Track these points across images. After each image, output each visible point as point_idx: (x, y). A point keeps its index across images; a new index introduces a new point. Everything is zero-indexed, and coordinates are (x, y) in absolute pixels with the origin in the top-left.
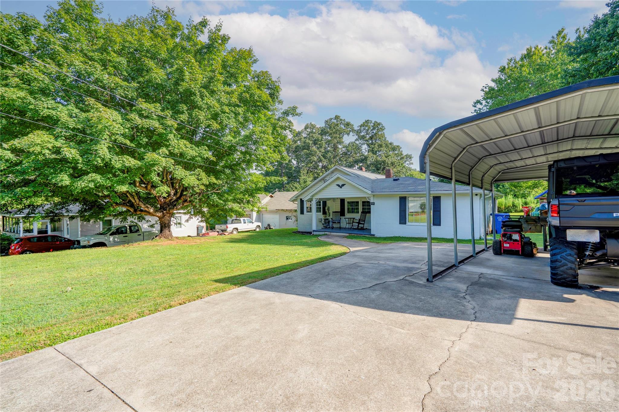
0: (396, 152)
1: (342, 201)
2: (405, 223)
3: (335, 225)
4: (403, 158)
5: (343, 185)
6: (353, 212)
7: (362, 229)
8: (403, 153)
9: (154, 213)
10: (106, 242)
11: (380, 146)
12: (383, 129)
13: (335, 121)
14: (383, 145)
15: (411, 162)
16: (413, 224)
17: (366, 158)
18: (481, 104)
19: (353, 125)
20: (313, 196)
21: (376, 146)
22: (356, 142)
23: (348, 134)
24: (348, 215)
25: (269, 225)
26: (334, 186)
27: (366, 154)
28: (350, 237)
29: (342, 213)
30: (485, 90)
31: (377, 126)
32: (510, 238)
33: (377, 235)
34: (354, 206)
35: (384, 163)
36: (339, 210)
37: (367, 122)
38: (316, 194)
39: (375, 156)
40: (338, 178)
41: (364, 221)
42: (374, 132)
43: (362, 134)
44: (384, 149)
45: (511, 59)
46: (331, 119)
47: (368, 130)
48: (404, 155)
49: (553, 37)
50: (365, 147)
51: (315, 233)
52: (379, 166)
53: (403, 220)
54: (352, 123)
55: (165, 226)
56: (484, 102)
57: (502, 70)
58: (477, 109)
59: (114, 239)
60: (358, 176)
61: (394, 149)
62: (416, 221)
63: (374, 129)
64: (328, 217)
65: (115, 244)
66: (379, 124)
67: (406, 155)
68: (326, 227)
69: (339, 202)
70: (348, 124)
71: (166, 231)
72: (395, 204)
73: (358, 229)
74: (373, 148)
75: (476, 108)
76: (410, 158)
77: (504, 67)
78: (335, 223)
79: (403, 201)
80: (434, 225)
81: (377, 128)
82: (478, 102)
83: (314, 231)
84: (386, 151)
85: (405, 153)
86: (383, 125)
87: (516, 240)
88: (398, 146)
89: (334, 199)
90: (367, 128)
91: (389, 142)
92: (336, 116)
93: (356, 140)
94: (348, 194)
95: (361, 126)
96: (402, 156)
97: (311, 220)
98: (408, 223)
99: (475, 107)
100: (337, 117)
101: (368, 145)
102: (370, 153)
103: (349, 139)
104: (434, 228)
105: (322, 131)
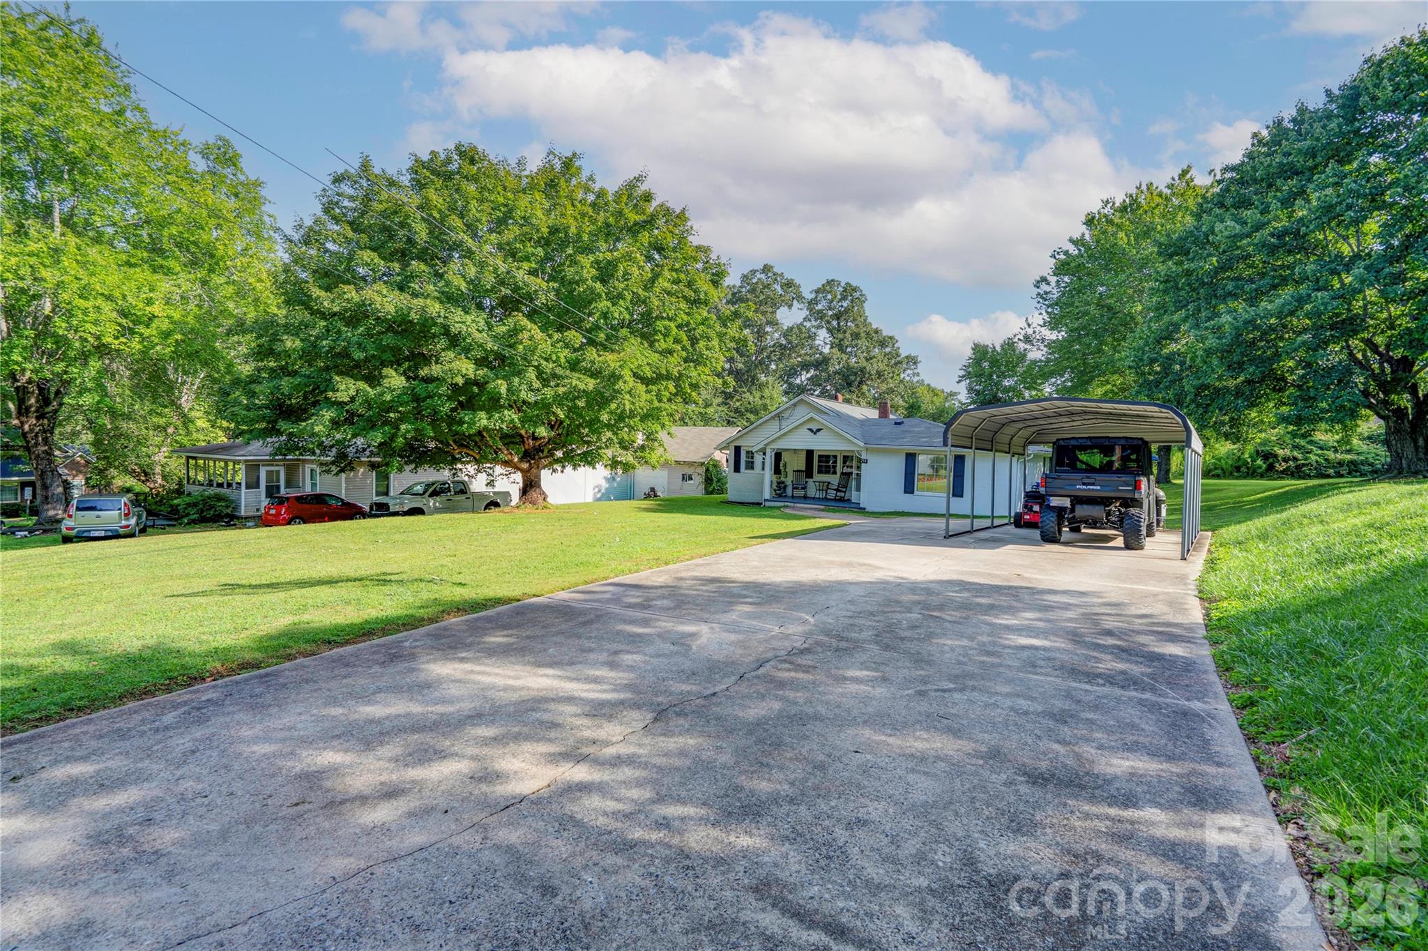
0: (888, 350)
1: (810, 453)
2: (912, 492)
3: (797, 493)
4: (900, 362)
5: (819, 430)
6: (827, 472)
7: (842, 500)
8: (900, 351)
9: (518, 465)
10: (425, 508)
11: (856, 336)
12: (861, 300)
13: (763, 276)
14: (863, 335)
15: (916, 371)
16: (925, 493)
17: (825, 361)
18: (1048, 284)
19: (799, 286)
20: (767, 445)
21: (848, 335)
22: (805, 324)
23: (790, 306)
24: (818, 477)
25: (653, 490)
26: (804, 431)
27: (826, 350)
28: (827, 510)
29: (809, 473)
30: (1057, 257)
31: (849, 290)
32: (1031, 509)
33: (869, 509)
34: (827, 462)
35: (862, 371)
36: (804, 468)
37: (830, 283)
38: (773, 441)
39: (844, 357)
40: (811, 419)
41: (846, 487)
42: (845, 304)
43: (819, 307)
44: (863, 343)
45: (1107, 202)
46: (754, 271)
47: (832, 301)
48: (903, 356)
49: (1173, 179)
50: (823, 336)
51: (768, 504)
52: (852, 378)
53: (909, 488)
54: (797, 281)
55: (530, 486)
56: (1053, 280)
57: (1090, 222)
58: (1042, 292)
59: (434, 503)
60: (839, 415)
61: (882, 344)
62: (929, 490)
63: (844, 298)
64: (782, 479)
65: (437, 511)
66: (855, 289)
67: (907, 357)
68: (780, 496)
69: (803, 456)
70: (789, 284)
71: (533, 494)
72: (900, 463)
73: (835, 500)
74: (841, 340)
75: (1039, 290)
76: (915, 363)
77: (1093, 218)
78: (797, 488)
79: (911, 458)
80: (953, 495)
81: (850, 298)
82: (1044, 279)
83: (765, 500)
84: (868, 347)
85: (904, 353)
86: (864, 292)
87: (1036, 512)
88: (891, 338)
89: (795, 451)
90: (829, 297)
91: (874, 327)
92: (765, 266)
93: (805, 319)
94: (823, 444)
95: (817, 291)
96: (899, 359)
97: (762, 483)
98: (916, 492)
99: (1038, 287)
100: (766, 269)
101: (830, 331)
102: (835, 350)
103: (790, 316)
104: (953, 500)
105: (734, 294)
